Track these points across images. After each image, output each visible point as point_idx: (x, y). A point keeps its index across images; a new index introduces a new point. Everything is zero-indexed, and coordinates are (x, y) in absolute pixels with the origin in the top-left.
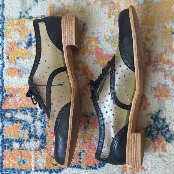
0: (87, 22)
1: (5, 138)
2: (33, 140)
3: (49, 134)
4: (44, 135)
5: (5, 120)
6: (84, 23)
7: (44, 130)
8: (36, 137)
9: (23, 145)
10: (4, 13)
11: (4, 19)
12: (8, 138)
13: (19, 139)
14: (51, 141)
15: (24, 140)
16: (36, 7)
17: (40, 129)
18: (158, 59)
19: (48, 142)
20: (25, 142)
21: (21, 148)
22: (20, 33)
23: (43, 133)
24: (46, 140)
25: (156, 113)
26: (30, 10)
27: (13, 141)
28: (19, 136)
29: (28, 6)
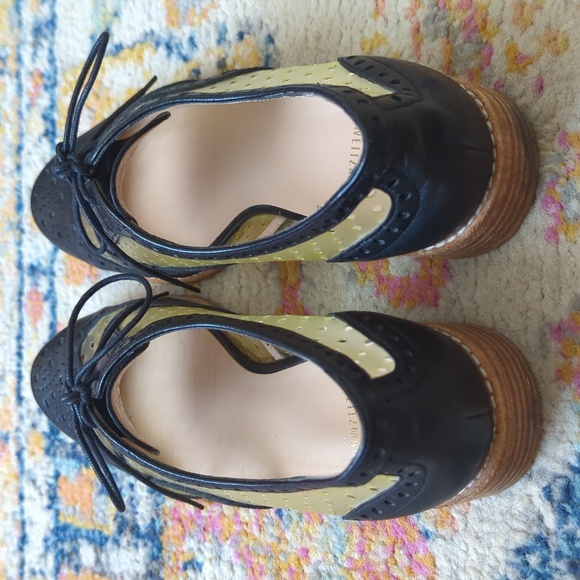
0: (277, 28)
1: (62, 520)
2: (129, 543)
3: (170, 523)
4: (158, 525)
5: (61, 453)
6: (269, 36)
7: (158, 505)
8: (135, 529)
9: (103, 558)
10: (56, 48)
11: (55, 72)
12: (69, 521)
13: (93, 532)
14: (175, 554)
15: (107, 539)
16: (131, 4)
17: (147, 498)
18: (570, 164)
19: (166, 558)
20: (109, 545)
21: (99, 569)
22: (92, 114)
23: (155, 517)
24: (160, 549)
25: (570, 474)
26: (116, 19)
27: (81, 536)
28: (94, 517)
29: (110, 8)
